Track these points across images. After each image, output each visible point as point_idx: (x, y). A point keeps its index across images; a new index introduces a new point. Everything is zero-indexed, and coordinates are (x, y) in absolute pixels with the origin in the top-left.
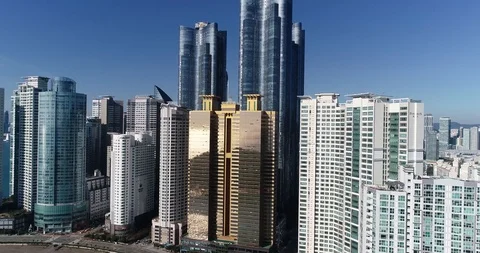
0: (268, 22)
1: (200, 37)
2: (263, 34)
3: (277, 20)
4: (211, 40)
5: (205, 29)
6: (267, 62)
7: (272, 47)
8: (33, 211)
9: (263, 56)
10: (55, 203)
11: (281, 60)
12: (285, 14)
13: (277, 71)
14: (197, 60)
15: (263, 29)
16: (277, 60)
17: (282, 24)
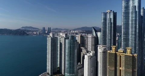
0: (132, 13)
1: (108, 15)
2: (130, 17)
3: (136, 12)
4: (112, 17)
5: (110, 13)
6: (132, 28)
7: (134, 22)
8: (64, 75)
9: (130, 25)
10: (70, 74)
11: (137, 27)
12: (138, 9)
13: (135, 31)
14: (107, 24)
15: (130, 15)
16: (136, 27)
17: (137, 13)
